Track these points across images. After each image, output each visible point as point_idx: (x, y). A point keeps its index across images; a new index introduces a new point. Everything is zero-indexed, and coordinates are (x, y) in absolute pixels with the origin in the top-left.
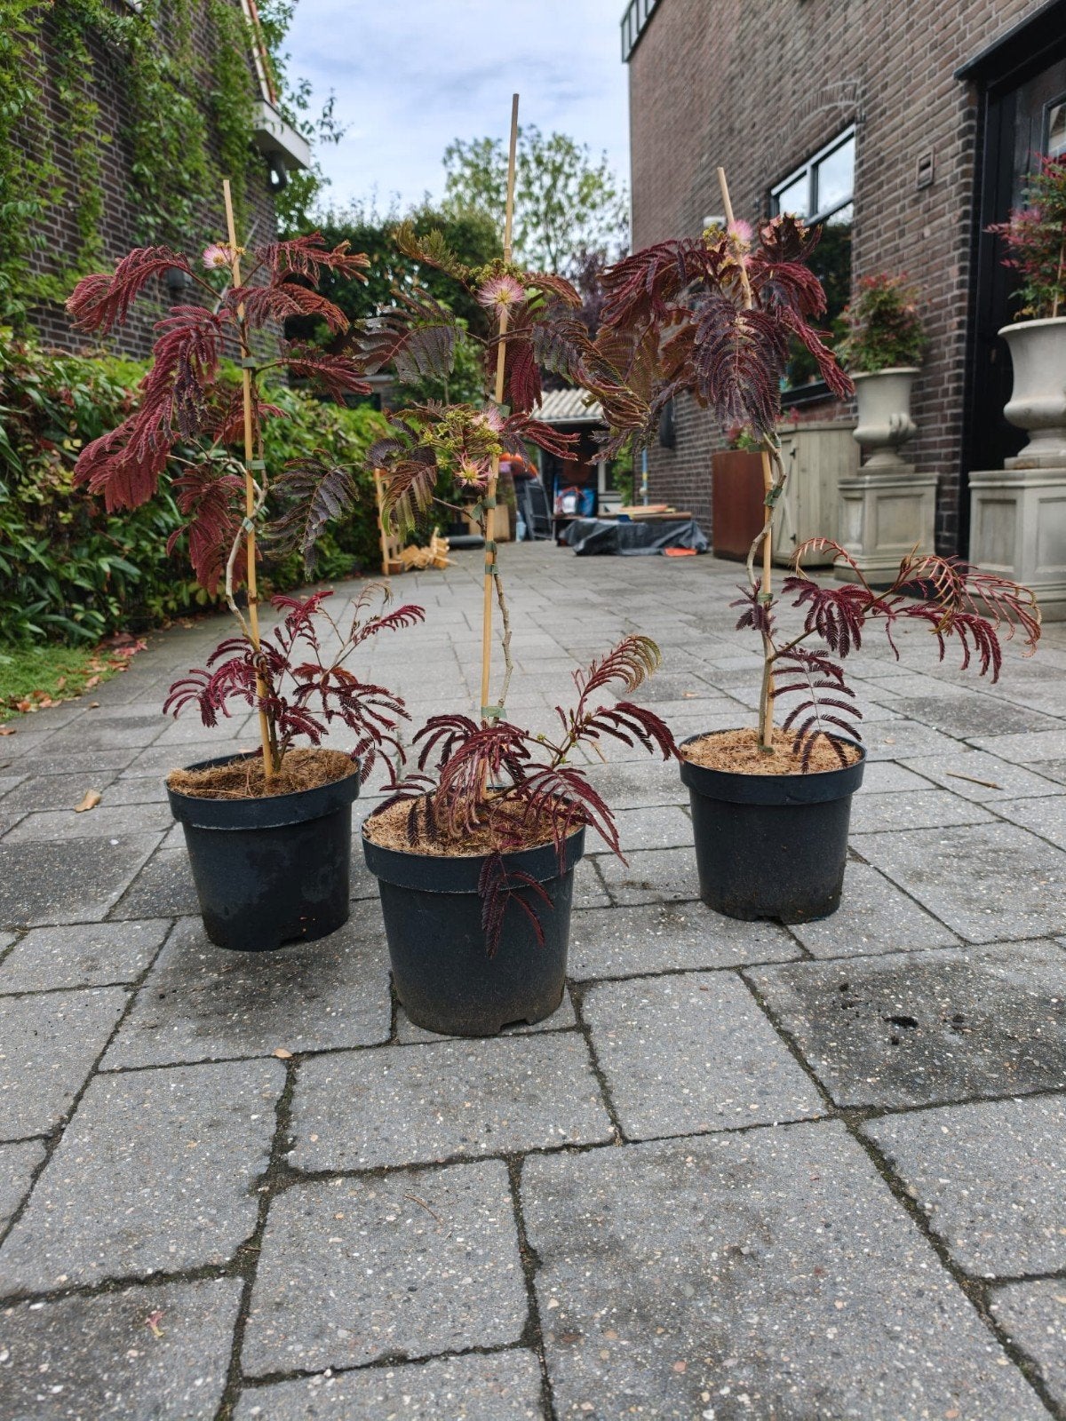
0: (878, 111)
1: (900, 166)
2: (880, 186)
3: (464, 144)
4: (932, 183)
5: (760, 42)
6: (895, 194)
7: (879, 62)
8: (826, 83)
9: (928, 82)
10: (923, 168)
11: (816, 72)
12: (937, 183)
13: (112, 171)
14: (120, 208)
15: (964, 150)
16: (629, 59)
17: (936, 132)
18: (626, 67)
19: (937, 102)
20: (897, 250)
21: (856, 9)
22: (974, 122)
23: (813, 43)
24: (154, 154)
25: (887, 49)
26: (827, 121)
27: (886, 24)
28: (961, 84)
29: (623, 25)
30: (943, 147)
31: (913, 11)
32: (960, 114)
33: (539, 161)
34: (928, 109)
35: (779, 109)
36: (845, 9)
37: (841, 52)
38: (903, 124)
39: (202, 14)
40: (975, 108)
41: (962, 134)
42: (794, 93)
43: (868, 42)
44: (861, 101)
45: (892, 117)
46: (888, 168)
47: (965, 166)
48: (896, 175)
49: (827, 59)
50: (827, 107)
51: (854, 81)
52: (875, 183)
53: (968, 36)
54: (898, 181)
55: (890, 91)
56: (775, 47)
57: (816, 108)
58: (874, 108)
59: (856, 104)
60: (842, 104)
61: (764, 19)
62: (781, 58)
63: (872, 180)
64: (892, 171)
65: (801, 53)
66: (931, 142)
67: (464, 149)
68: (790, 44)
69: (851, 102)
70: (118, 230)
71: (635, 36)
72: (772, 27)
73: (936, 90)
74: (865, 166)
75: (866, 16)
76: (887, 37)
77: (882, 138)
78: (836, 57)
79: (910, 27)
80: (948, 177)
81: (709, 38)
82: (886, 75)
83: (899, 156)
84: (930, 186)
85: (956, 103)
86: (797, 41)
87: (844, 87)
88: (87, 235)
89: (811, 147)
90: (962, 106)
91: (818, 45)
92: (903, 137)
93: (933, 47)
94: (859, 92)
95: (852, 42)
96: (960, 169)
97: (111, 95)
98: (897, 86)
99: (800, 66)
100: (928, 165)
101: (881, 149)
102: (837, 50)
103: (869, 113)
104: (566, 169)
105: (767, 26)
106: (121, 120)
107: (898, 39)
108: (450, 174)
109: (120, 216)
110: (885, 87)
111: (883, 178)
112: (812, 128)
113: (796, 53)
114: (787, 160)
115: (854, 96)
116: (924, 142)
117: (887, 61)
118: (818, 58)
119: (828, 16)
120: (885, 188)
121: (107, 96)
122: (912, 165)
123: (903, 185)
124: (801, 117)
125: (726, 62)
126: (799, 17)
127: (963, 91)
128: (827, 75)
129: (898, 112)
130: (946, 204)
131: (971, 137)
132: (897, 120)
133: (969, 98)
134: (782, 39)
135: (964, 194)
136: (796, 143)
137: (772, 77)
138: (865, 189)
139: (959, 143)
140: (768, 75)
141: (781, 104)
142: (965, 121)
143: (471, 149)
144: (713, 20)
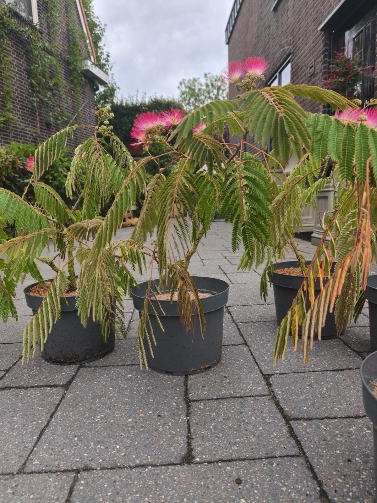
0: (297, 48)
1: (304, 68)
2: (298, 77)
3: (185, 80)
4: (314, 73)
5: (263, 30)
6: (303, 79)
7: (297, 30)
8: (282, 41)
9: (312, 34)
10: (311, 68)
11: (279, 37)
12: (316, 73)
13: (22, 82)
14: (24, 95)
15: (324, 59)
16: (228, 43)
17: (315, 53)
18: (227, 46)
19: (315, 41)
20: (304, 101)
21: (290, 12)
22: (327, 48)
23: (278, 27)
24: (38, 76)
25: (300, 24)
26: (282, 55)
27: (299, 15)
28: (323, 33)
29: (226, 31)
30: (317, 58)
31: (307, 9)
32: (322, 45)
33: (212, 85)
34: (312, 45)
35: (269, 53)
36: (287, 12)
37: (286, 28)
38: (305, 52)
39: (65, 29)
40: (328, 42)
41: (323, 53)
42: (273, 46)
43: (294, 23)
44: (292, 46)
45: (301, 50)
46: (301, 70)
47: (324, 65)
48: (303, 72)
49: (282, 32)
50: (282, 50)
51: (290, 38)
52: (297, 76)
53: (325, 14)
54: (303, 74)
55: (301, 40)
56: (267, 31)
57: (279, 51)
58: (296, 47)
59: (290, 47)
60: (286, 48)
61: (264, 21)
62: (269, 34)
63: (296, 75)
64: (302, 70)
65: (275, 31)
66: (313, 58)
67: (186, 82)
68: (271, 29)
69: (289, 47)
70: (24, 103)
71: (229, 34)
72: (267, 23)
73: (314, 37)
74: (293, 70)
75: (293, 14)
76: (300, 20)
77: (298, 59)
78: (284, 31)
79: (307, 14)
80: (319, 70)
81: (249, 31)
82: (300, 34)
83: (304, 65)
84: (313, 75)
85: (321, 41)
86: (273, 28)
87: (287, 41)
88: (7, 104)
89: (278, 66)
90: (323, 41)
91: (280, 27)
92: (305, 57)
93: (314, 21)
94: (291, 42)
95: (289, 24)
96: (322, 67)
97: (23, 56)
98: (303, 38)
99: (274, 36)
100: (312, 67)
101: (298, 63)
102: (285, 28)
103: (295, 50)
104: (222, 88)
105: (265, 23)
106: (27, 65)
107: (303, 20)
108: (181, 91)
109: (24, 98)
110: (299, 39)
111: (299, 74)
112: (278, 59)
113: (273, 31)
114: (271, 71)
115: (290, 44)
116: (311, 58)
117: (300, 29)
118: (280, 32)
119: (282, 16)
120: (300, 77)
121: (21, 56)
122: (307, 68)
123: (305, 76)
124: (275, 55)
125: (254, 39)
126: (274, 18)
127: (323, 36)
128: (282, 38)
129: (303, 48)
130: (318, 81)
131: (326, 53)
132: (303, 51)
133: (325, 38)
134: (269, 27)
135: (324, 76)
136: (274, 65)
137: (267, 42)
138: (294, 79)
139: (322, 56)
140: (265, 41)
141: (269, 51)
142: (324, 47)
143: (188, 82)
144: (250, 25)
